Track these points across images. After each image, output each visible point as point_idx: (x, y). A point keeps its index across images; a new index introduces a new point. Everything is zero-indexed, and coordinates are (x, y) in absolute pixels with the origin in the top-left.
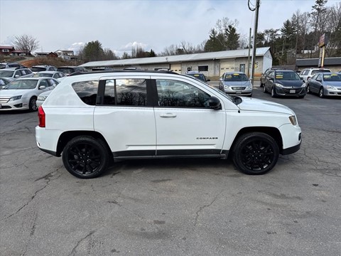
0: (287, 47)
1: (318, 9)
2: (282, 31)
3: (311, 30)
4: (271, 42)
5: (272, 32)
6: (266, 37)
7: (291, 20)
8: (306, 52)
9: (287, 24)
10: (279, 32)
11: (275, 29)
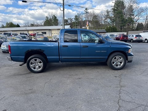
0: (77, 26)
1: (86, 12)
2: (74, 19)
3: (84, 19)
4: (71, 23)
5: (71, 20)
6: (69, 21)
7: (77, 15)
8: (83, 27)
9: (76, 16)
10: (73, 20)
11: (72, 18)
